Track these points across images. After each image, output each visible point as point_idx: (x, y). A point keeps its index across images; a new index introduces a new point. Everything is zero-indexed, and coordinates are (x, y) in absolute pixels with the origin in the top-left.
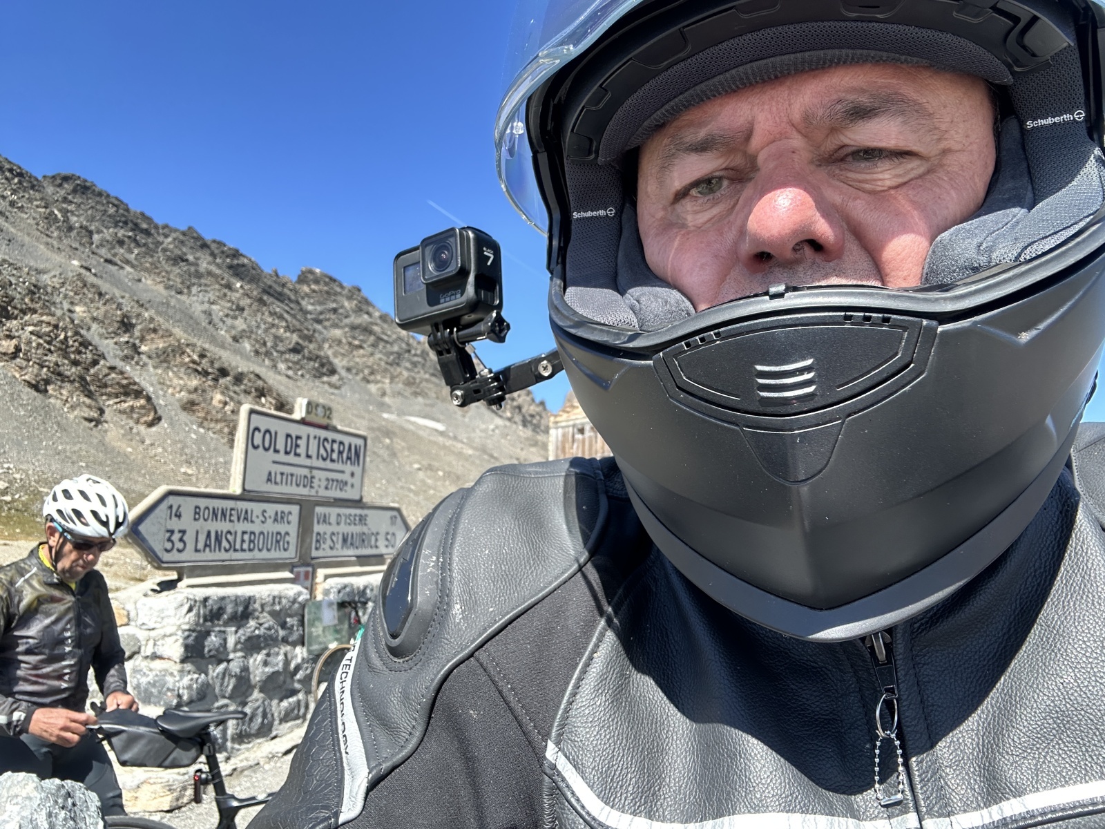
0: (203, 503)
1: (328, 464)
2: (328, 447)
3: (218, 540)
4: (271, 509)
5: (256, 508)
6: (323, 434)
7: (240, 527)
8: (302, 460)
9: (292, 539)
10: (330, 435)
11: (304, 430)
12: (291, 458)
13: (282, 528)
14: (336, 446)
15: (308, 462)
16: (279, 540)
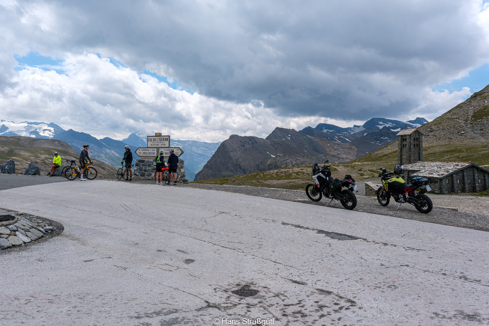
0: (142, 149)
1: (161, 142)
2: (161, 139)
3: (145, 153)
4: (152, 149)
5: (150, 149)
6: (160, 137)
7: (148, 152)
8: (156, 142)
9: (156, 153)
10: (161, 137)
11: (156, 137)
12: (154, 142)
13: (154, 152)
14: (162, 139)
15: (157, 142)
16: (153, 153)
